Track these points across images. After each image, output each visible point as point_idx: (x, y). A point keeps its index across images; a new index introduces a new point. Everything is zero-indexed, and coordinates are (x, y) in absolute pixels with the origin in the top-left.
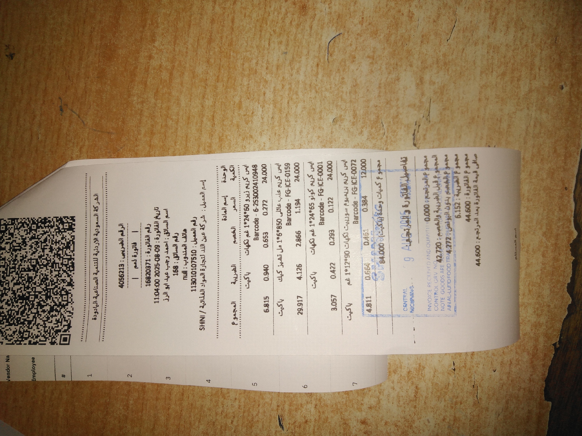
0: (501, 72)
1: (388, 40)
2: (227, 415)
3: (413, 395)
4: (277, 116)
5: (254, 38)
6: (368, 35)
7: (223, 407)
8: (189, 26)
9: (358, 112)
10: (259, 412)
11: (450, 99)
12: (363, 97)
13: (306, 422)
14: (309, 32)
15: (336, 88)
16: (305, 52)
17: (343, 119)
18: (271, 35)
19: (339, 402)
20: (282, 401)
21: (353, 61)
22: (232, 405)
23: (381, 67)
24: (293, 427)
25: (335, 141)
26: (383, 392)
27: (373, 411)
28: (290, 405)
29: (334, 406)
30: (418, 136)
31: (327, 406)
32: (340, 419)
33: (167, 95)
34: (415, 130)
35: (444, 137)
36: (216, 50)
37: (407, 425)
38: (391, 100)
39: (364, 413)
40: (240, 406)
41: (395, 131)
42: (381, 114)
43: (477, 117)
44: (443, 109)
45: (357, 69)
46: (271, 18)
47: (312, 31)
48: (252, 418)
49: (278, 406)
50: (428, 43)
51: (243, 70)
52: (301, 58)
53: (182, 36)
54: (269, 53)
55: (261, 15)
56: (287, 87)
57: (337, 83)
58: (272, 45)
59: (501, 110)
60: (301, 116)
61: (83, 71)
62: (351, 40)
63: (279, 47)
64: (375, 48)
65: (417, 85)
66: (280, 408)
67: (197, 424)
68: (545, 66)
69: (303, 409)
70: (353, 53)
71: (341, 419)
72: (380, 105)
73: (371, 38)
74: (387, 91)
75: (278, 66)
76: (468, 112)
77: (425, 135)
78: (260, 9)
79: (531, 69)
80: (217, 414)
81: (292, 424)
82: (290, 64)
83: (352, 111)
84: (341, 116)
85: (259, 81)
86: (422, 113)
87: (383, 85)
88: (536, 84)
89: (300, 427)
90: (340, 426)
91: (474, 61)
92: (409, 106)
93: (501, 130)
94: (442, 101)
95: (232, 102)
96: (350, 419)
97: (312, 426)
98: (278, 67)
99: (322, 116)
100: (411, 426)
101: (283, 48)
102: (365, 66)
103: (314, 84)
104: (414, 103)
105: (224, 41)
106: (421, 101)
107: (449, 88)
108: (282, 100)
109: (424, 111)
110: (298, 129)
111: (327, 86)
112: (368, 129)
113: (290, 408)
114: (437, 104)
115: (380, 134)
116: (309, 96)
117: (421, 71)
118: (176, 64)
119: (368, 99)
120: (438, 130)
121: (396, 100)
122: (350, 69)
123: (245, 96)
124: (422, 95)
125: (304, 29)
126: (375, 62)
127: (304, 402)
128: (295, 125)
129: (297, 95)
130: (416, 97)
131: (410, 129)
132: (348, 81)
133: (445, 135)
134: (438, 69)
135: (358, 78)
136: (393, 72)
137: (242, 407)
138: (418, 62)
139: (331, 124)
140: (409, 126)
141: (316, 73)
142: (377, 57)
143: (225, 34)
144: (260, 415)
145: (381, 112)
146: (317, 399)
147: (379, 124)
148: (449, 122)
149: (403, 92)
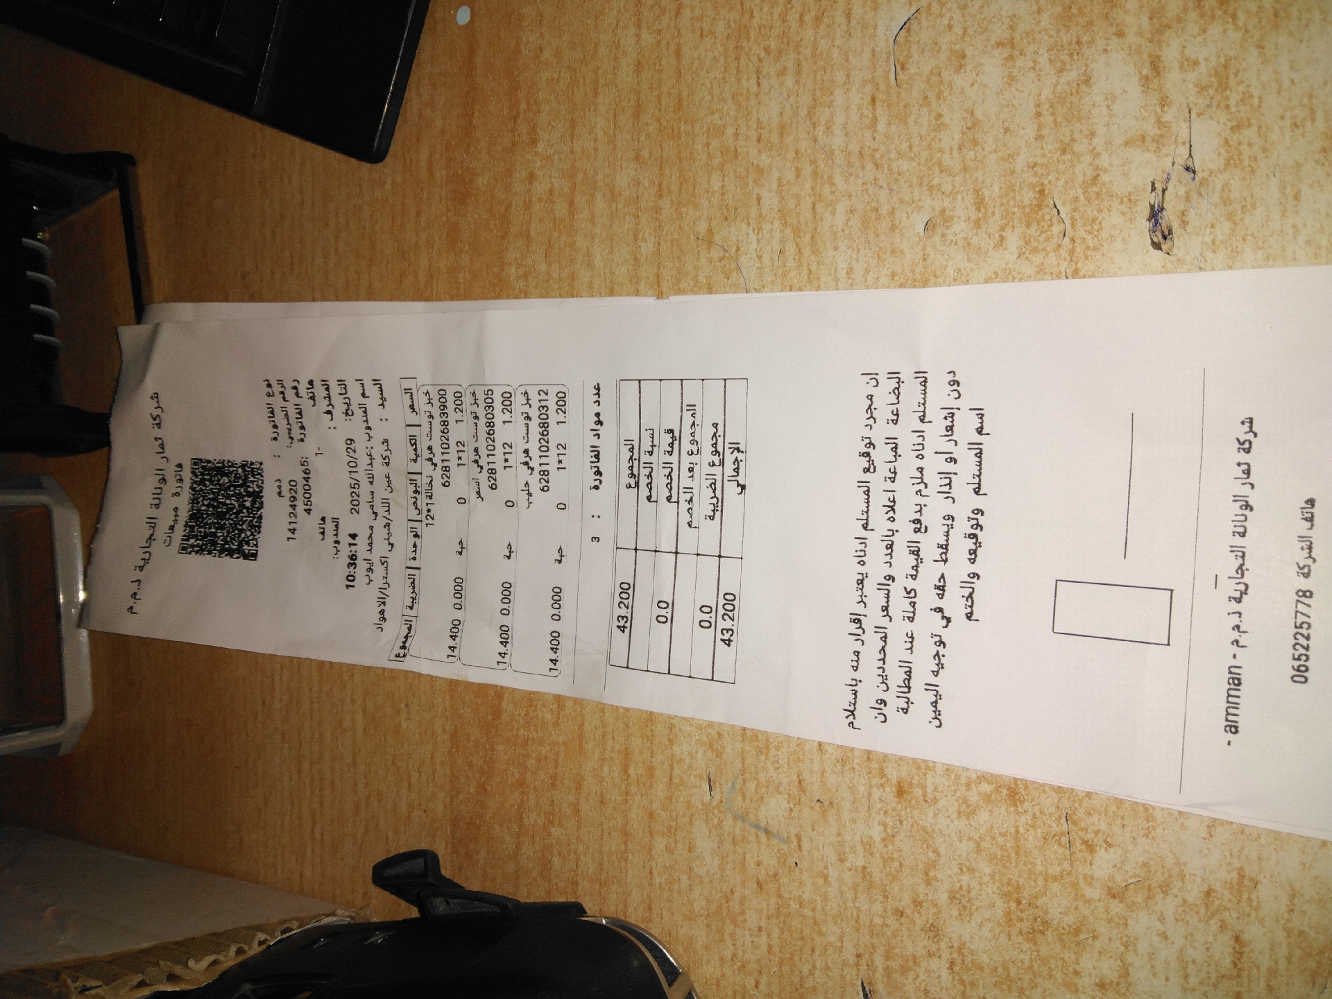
3: (1228, 960)
4: (791, 248)
5: (724, 78)
7: (734, 945)
8: (596, 93)
9: (986, 192)
10: (814, 967)
11: (1251, 96)
12: (995, 151)
14: (844, 27)
15: (925, 143)
16: (840, 77)
17: (952, 218)
18: (760, 60)
19: (1014, 962)
20: (866, 945)
21: (961, 66)
22: (752, 942)
23: (1035, 62)
25: (935, 276)
26: (1135, 945)
28: (887, 958)
31: (981, 969)
33: (567, 250)
34: (1153, 207)
35: (1244, 207)
36: (651, 128)
38: (1073, 140)
40: (770, 947)
41: (1094, 220)
42: (1050, 182)
44: (1232, 128)
45: (972, 85)
46: (756, 22)
47: (852, 24)
48: (801, 980)
49: (859, 956)
51: (709, 156)
52: (831, 94)
53: (584, 116)
54: (759, 103)
55: (735, 21)
56: (807, 171)
57: (923, 132)
58: (764, 82)
62: (948, 15)
64: (1015, 16)
65: (1145, 80)
66: (863, 961)
69: (921, 971)
70: (958, 47)
72: (1044, 161)
74: (1059, 119)
75: (782, 128)
76: (1313, 120)
78: (731, 9)
80: (722, 960)
82: (809, 115)
83: (971, 192)
84: (943, 211)
85: (746, 173)
86: (1167, 155)
87: (1046, 106)
92: (1127, 144)
94: (1227, 107)
95: (692, 236)
99: (897, 221)
101: (789, 82)
102: (993, 70)
103: (869, 147)
104: (1140, 132)
105: (663, 103)
106: (1160, 122)
107: (1244, 64)
108: (798, 205)
109: (1174, 147)
110: (842, 265)
111: (901, 144)
112: (1018, 231)
113: (888, 963)
114: (1211, 118)
115: (1052, 236)
116: (860, 182)
117: (1151, 41)
118: (578, 180)
119: (1008, 152)
120: (1223, 190)
121: (1086, 137)
122: (954, 87)
123: (718, 215)
124: (1163, 106)
125: (834, 22)
126: (1017, 53)
127: (921, 952)
128: (834, 257)
129: (833, 184)
130: (1146, 114)
131: (1136, 205)
132: (951, 119)
133: (1248, 199)
134: (1202, 22)
135: (977, 105)
136: (1072, 65)
137: (776, 949)
138: (1139, 18)
139: (919, 238)
140: (1133, 197)
141: (872, 121)
142: (1022, 39)
143: (665, 89)
144: (817, 973)
145: (1050, 178)
146: (952, 947)
147: (1046, 210)
148: (1256, 159)
149: (1105, 111)
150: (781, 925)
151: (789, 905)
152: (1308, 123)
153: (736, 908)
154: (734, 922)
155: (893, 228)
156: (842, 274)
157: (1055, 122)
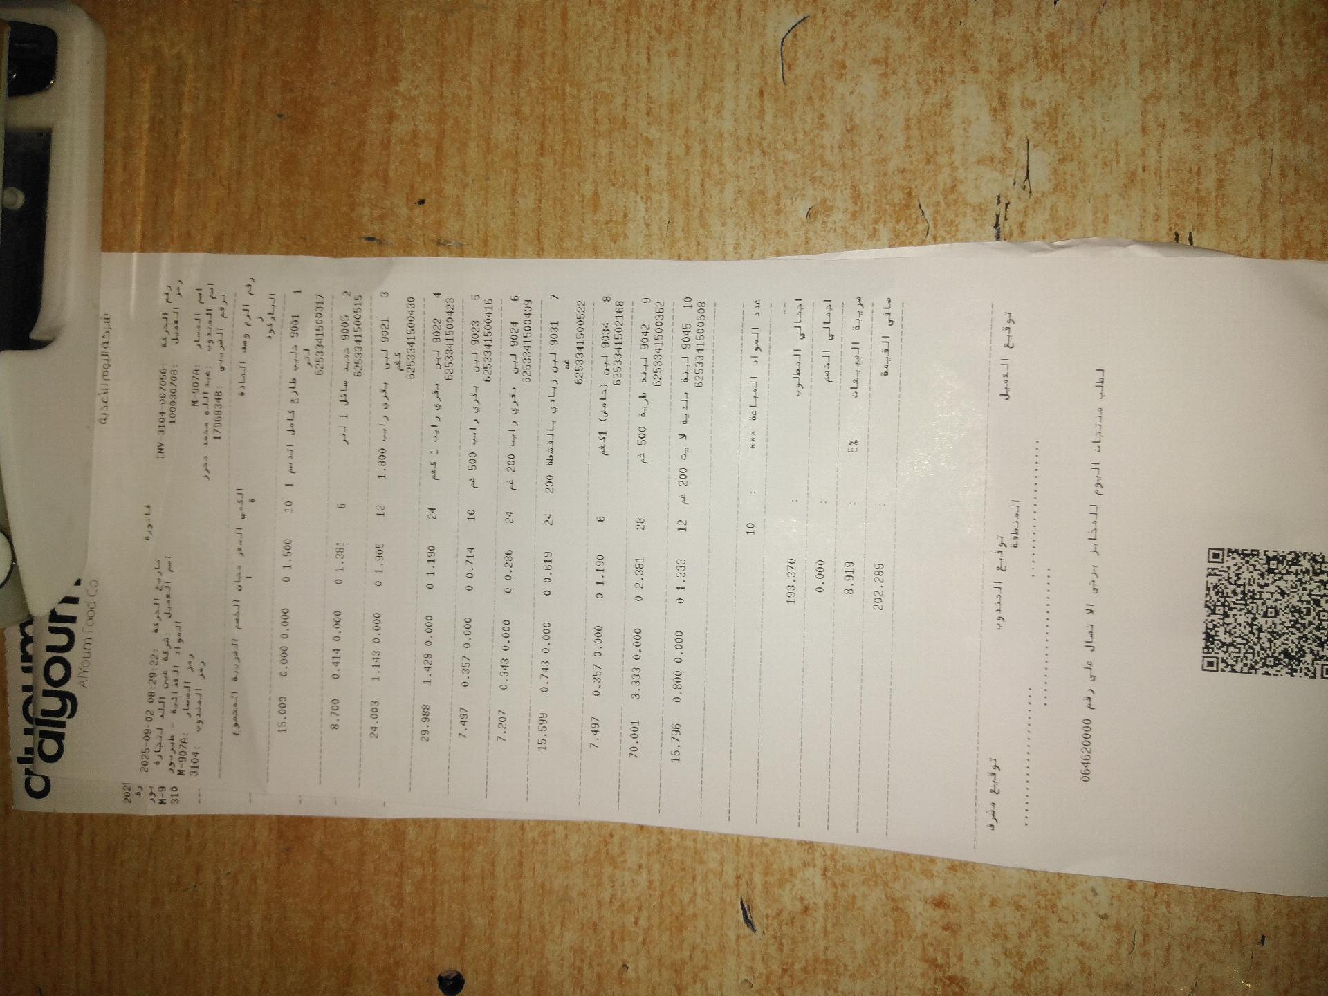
0: (1189, 60)
1: (916, 19)
2: (622, 906)
4: (680, 219)
5: (613, 48)
6: (871, 12)
7: (613, 886)
8: (470, 39)
9: (862, 189)
10: (695, 894)
11: (1074, 137)
12: (870, 154)
13: (806, 910)
14: (735, 20)
15: (808, 138)
16: (730, 66)
17: (831, 208)
18: (651, 38)
19: (879, 860)
20: (745, 866)
21: (842, 75)
22: (633, 880)
23: (905, 82)
24: (775, 924)
27: (960, 874)
28: (766, 874)
29: (868, 869)
30: (1007, 230)
31: (851, 870)
32: (884, 897)
33: (433, 196)
34: (998, 216)
35: (1067, 225)
36: (533, 85)
37: (1043, 903)
38: (936, 153)
39: (939, 883)
40: (651, 882)
41: (952, 222)
42: (916, 187)
43: (1140, 170)
44: (1059, 160)
45: (852, 93)
47: (742, 19)
48: (681, 910)
49: (738, 877)
50: (1009, 12)
51: (596, 121)
52: (722, 81)
53: (456, 62)
54: (649, 78)
56: (697, 149)
57: (807, 128)
58: (655, 59)
59: (1197, 148)
60: (734, 211)
61: (250, 163)
62: (831, 28)
63: (673, 63)
64: (889, 39)
65: (995, 112)
66: (743, 882)
67: (558, 928)
68: (1293, 35)
69: (797, 882)
70: (840, 57)
71: (887, 898)
72: (912, 167)
73: (877, 18)
74: (925, 134)
75: (672, 105)
76: (1118, 162)
77: (1022, 225)
79: (1261, 46)
80: (600, 903)
81: (774, 918)
82: (700, 97)
83: (848, 187)
84: (824, 201)
85: (633, 143)
86: (1010, 176)
87: (914, 121)
88: (1277, 77)
89: (792, 923)
90: (886, 915)
91: (1123, 41)
92: (978, 162)
93: (1203, 193)
94: (1056, 143)
95: (576, 198)
96: (907, 897)
97: (821, 919)
98: (673, 107)
99: (782, 205)
100: (1054, 906)
101: (680, 63)
102: (869, 83)
103: (757, 135)
104: (989, 154)
105: (547, 62)
106: (1005, 148)
107: (1069, 110)
108: (687, 179)
109: (1015, 169)
110: (730, 242)
111: (787, 137)
112: (889, 225)
113: (766, 879)
114: (1044, 149)
115: (918, 233)
116: (748, 164)
117: (999, 79)
118: (449, 125)
119: (882, 156)
120: (1052, 209)
121: (947, 152)
122: (836, 93)
123: (605, 180)
124: (1008, 135)
125: (725, 15)
126: (891, 72)
127: (796, 864)
128: (722, 232)
129: (722, 165)
130: (994, 140)
131: (985, 214)
132: (833, 121)
133: (1070, 218)
134: (1039, 70)
135: (855, 111)
136: (936, 90)
137: (657, 884)
138: (990, 59)
139: (802, 223)
140: (983, 207)
141: (760, 110)
142: (894, 60)
143: (549, 49)
144: (698, 900)
145: (916, 183)
146: (826, 855)
147: (913, 211)
148: (1076, 188)
149: (962, 132)
150: (662, 860)
151: (670, 840)
152: (1114, 164)
153: (614, 849)
154: (613, 863)
155: (778, 212)
156: (730, 249)
157: (922, 137)
